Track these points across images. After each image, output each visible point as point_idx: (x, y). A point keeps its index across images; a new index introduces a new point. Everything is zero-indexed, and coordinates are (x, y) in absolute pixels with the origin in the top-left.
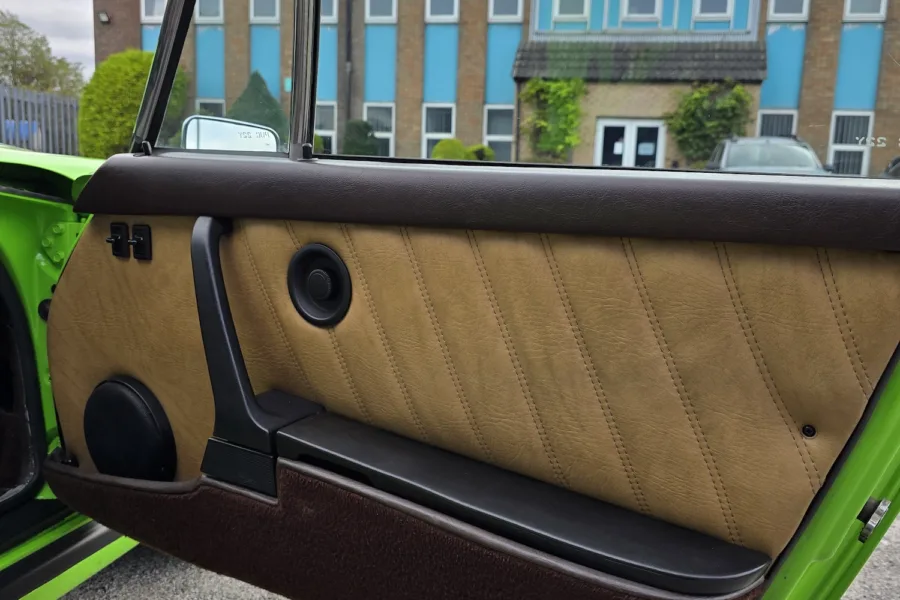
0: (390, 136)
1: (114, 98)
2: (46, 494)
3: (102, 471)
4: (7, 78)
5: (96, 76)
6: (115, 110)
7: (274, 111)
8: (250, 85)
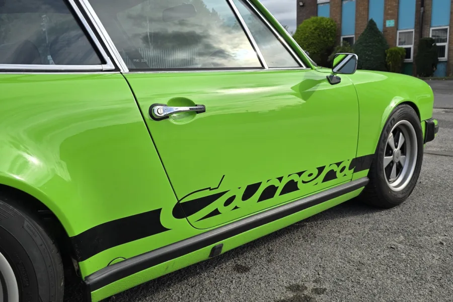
0: (446, 44)
5: (297, 31)
7: (380, 38)
8: (368, 26)
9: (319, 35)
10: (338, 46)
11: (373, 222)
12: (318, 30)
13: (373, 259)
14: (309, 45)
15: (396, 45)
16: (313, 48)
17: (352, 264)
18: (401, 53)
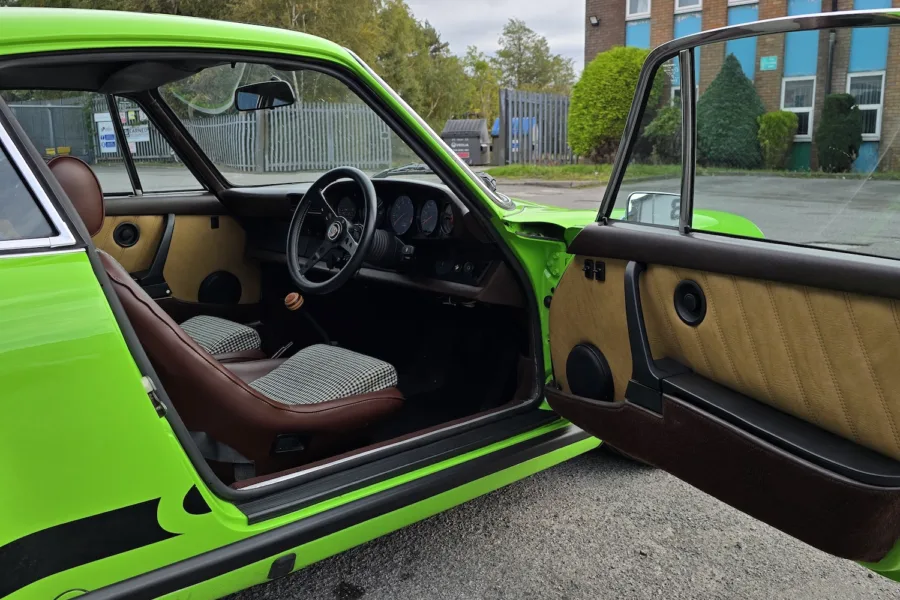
0: (878, 107)
1: (599, 94)
2: (545, 406)
3: (575, 393)
4: (513, 78)
5: (585, 74)
6: (599, 105)
7: (747, 92)
8: (725, 68)
9: (628, 84)
10: (664, 107)
11: (627, 497)
12: (626, 74)
13: (598, 576)
14: (608, 102)
15: (779, 105)
16: (615, 108)
17: (557, 585)
18: (788, 124)
